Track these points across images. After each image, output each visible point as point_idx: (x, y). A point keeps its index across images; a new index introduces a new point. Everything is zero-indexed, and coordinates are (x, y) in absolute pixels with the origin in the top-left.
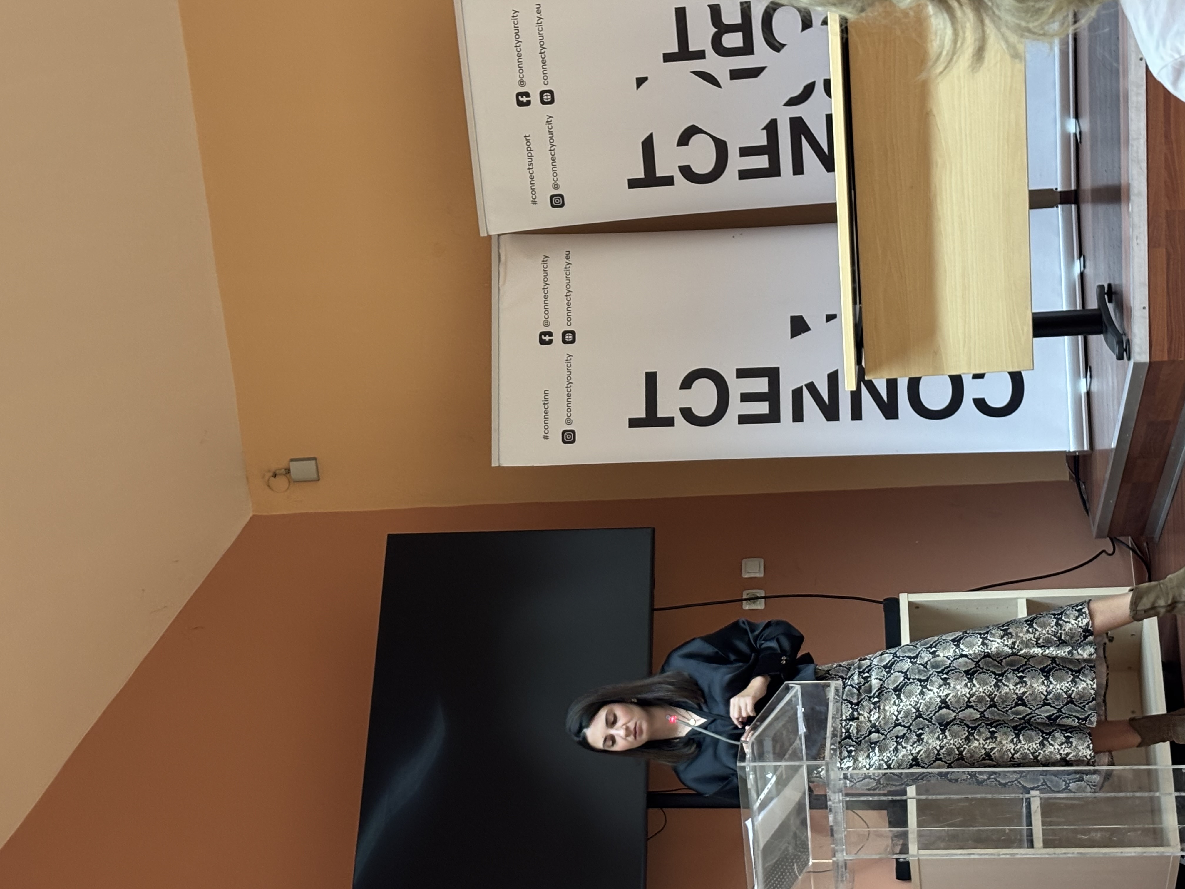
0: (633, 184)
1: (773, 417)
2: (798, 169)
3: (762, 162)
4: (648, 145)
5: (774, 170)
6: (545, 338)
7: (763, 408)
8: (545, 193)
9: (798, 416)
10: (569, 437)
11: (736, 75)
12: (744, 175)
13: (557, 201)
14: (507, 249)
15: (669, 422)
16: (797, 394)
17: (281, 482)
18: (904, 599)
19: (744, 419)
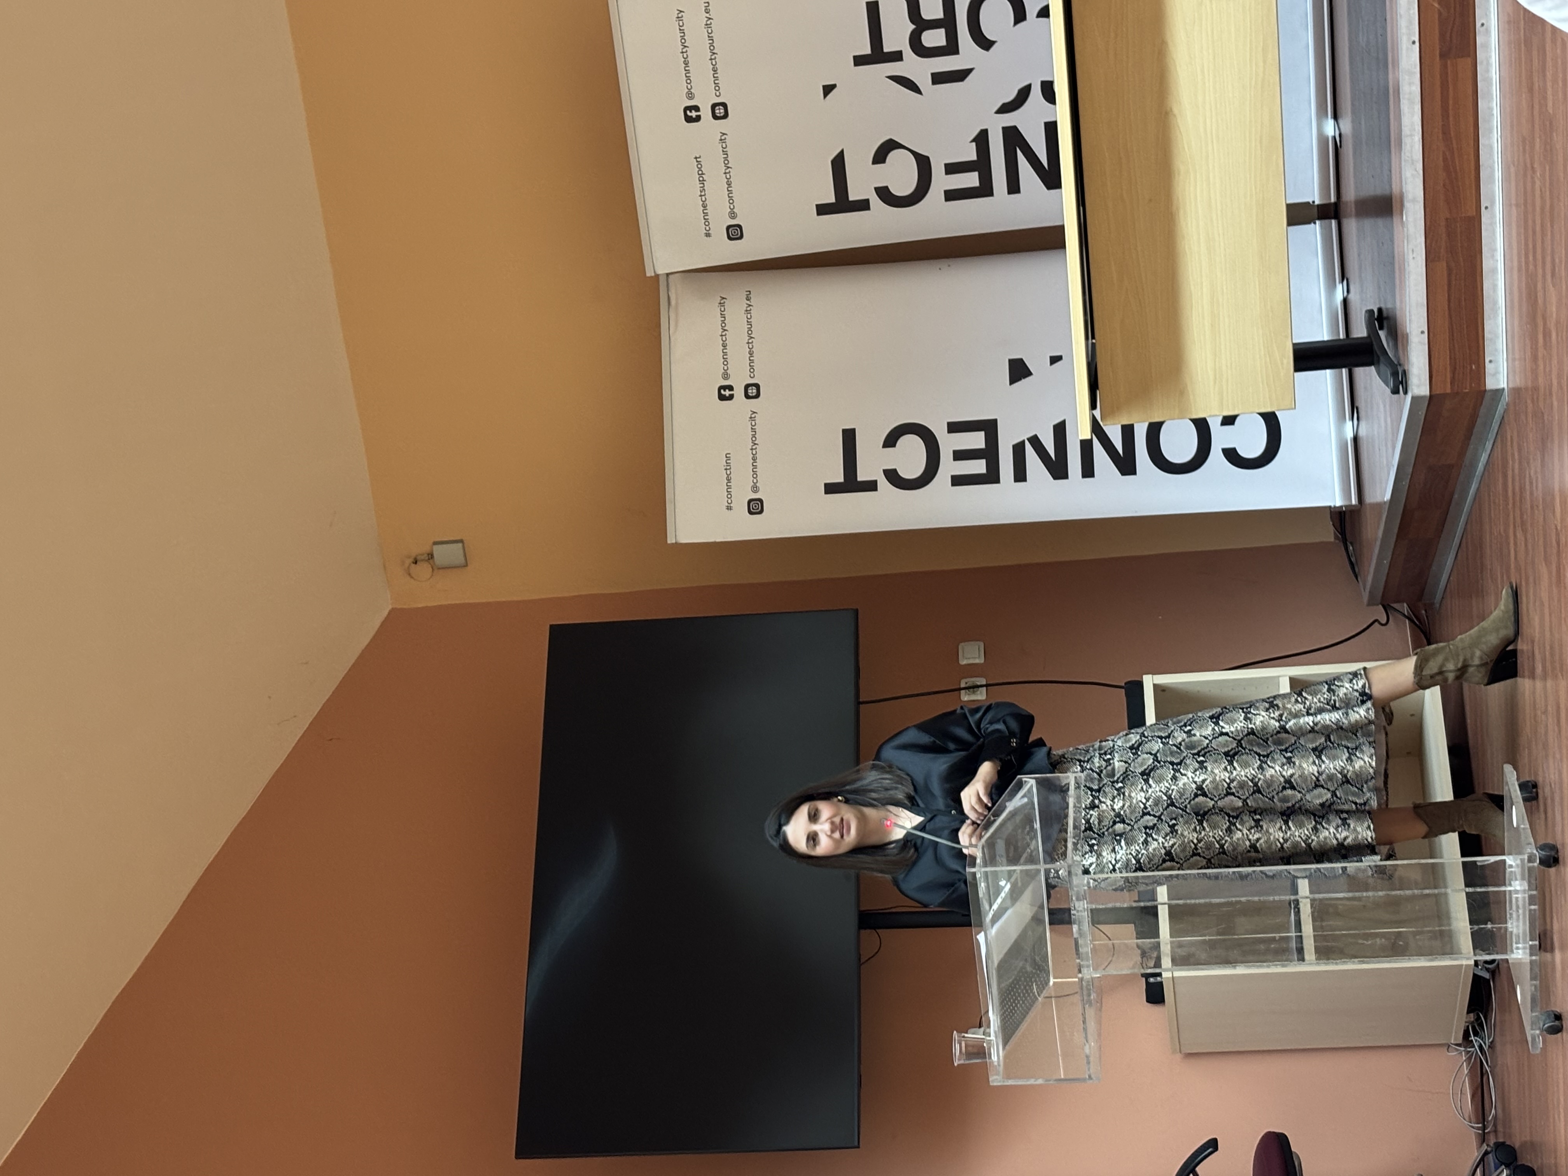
0: (823, 210)
1: (992, 477)
2: (1014, 187)
3: (972, 180)
4: (839, 164)
5: (985, 190)
6: (725, 394)
7: (979, 467)
8: (720, 222)
9: (1020, 475)
10: (756, 507)
11: (939, 78)
12: (951, 195)
13: (735, 233)
14: (677, 290)
15: (872, 486)
16: (1019, 450)
17: (423, 569)
18: (1149, 682)
19: (958, 481)
